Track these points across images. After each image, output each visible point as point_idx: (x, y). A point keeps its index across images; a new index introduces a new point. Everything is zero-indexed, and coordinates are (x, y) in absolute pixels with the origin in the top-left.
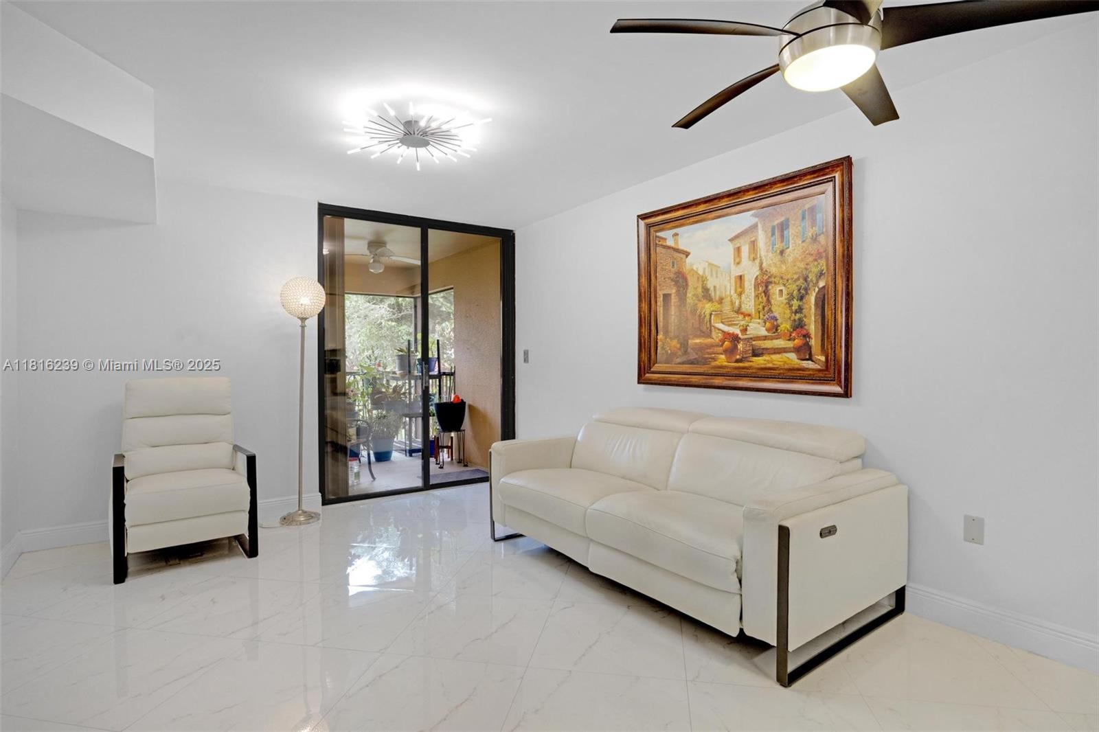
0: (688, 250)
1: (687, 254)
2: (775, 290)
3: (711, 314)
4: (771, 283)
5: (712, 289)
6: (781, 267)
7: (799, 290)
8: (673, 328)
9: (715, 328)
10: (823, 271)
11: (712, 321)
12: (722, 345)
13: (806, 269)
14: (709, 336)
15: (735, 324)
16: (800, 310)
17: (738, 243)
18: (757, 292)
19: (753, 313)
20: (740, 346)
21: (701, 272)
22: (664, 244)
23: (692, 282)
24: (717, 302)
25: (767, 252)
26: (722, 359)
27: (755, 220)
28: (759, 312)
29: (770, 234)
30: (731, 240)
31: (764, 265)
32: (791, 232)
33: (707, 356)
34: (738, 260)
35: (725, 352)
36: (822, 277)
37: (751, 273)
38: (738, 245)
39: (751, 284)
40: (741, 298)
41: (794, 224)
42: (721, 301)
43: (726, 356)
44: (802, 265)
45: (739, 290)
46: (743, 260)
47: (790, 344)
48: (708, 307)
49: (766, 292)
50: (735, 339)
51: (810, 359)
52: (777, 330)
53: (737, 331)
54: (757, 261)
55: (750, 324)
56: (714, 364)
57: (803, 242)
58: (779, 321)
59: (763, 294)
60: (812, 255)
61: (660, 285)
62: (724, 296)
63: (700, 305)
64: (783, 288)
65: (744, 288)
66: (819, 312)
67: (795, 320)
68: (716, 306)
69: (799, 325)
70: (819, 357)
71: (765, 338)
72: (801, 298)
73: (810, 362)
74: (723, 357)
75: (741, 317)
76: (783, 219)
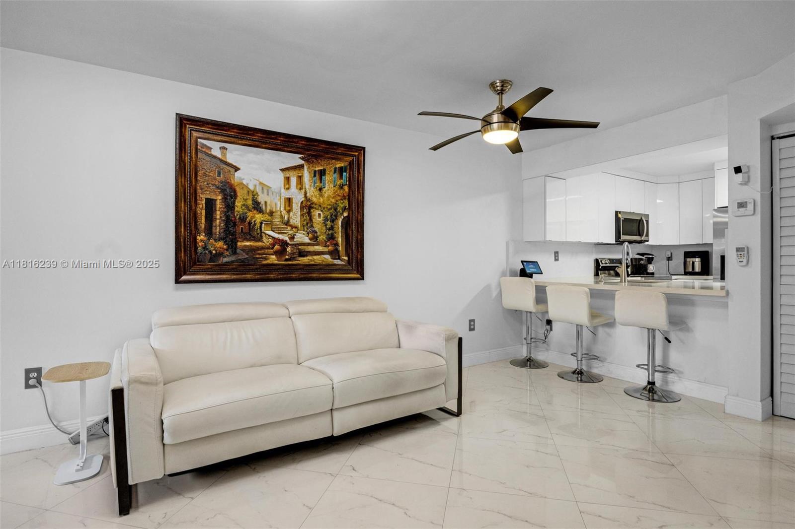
0: (238, 166)
1: (237, 169)
2: (316, 213)
3: (261, 223)
4: (313, 208)
5: (263, 203)
6: (320, 199)
7: (331, 216)
8: (218, 230)
9: (266, 234)
10: (346, 207)
11: (263, 229)
12: (272, 248)
13: (336, 204)
14: (260, 240)
15: (284, 233)
16: (332, 228)
17: (288, 174)
18: (302, 213)
19: (299, 226)
20: (289, 249)
21: (251, 187)
22: (210, 153)
23: (240, 193)
24: (268, 214)
25: (310, 186)
26: (273, 259)
27: (302, 162)
28: (304, 226)
29: (313, 175)
30: (282, 170)
31: (308, 195)
32: (327, 178)
33: (258, 256)
34: (287, 186)
35: (276, 253)
36: (346, 210)
37: (298, 198)
38: (288, 175)
39: (298, 206)
40: (289, 215)
41: (329, 174)
42: (271, 213)
43: (276, 256)
44: (333, 201)
45: (288, 208)
46: (291, 187)
47: (326, 249)
48: (259, 217)
49: (309, 213)
50: (284, 244)
51: (339, 259)
52: (317, 239)
53: (286, 238)
54: (303, 191)
55: (297, 234)
56: (265, 262)
57: (334, 186)
58: (318, 234)
59: (307, 214)
60: (340, 196)
61: (202, 189)
62: (274, 210)
63: (250, 214)
64: (321, 213)
65: (292, 208)
66: (344, 231)
67: (328, 234)
68: (267, 217)
69: (332, 238)
70: (344, 258)
71: (309, 244)
72: (333, 221)
73: (339, 261)
74: (274, 257)
75: (289, 228)
76: (322, 168)
